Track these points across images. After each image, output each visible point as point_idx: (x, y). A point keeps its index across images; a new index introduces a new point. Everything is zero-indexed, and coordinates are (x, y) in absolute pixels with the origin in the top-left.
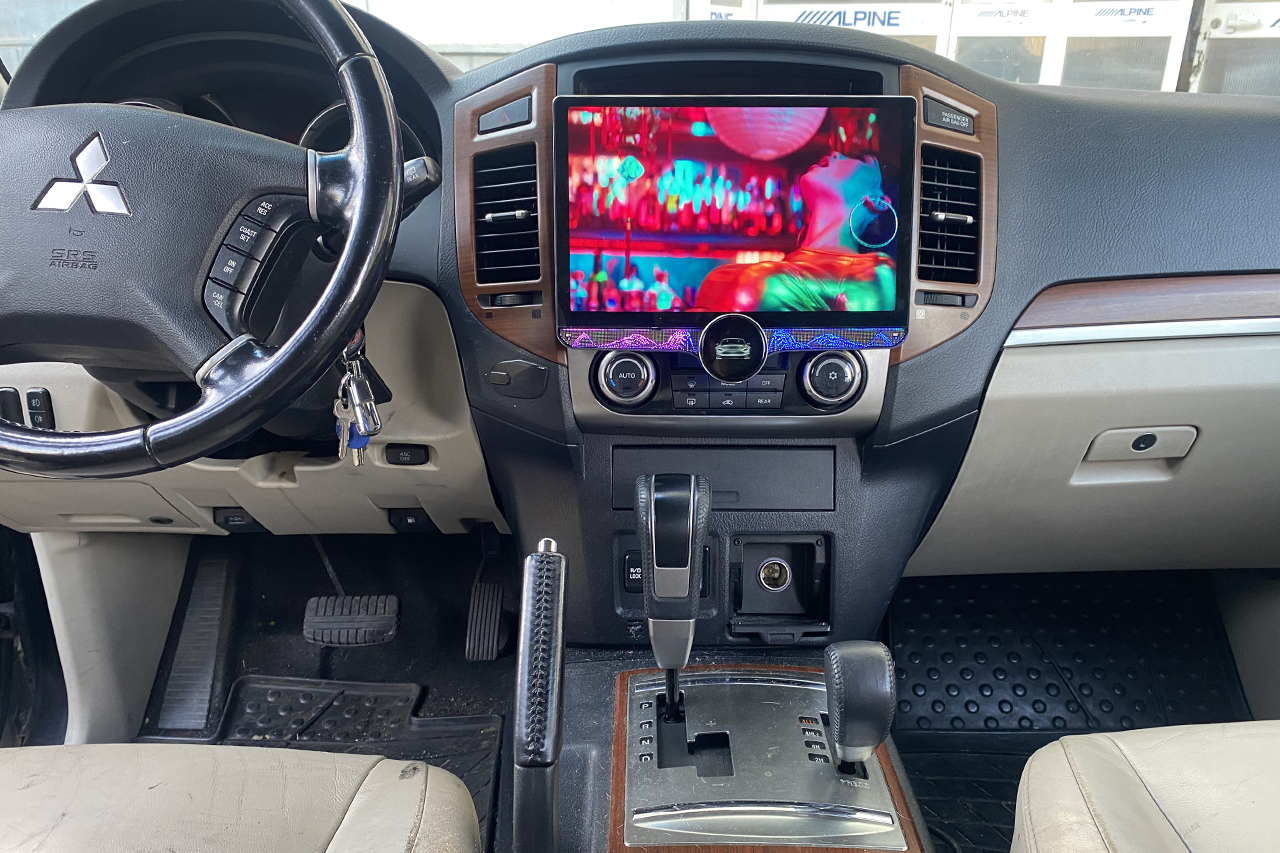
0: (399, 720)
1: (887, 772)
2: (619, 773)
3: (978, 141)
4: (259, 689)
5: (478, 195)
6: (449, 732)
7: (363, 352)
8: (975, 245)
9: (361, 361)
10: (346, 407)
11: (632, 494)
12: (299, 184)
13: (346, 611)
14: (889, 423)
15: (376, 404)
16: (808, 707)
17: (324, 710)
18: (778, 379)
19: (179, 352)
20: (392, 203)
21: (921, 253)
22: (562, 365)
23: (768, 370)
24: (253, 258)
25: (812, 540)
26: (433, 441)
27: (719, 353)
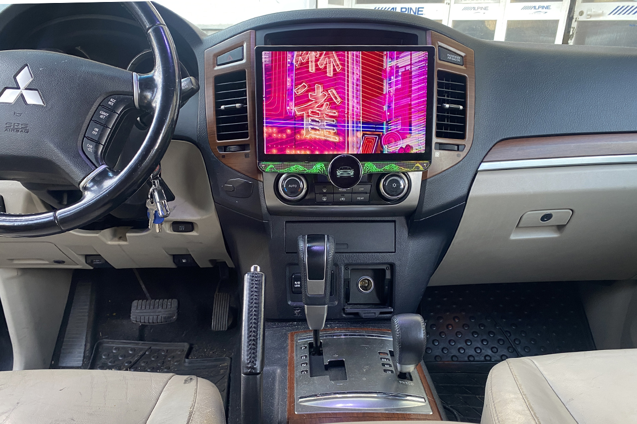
0: (179, 361)
1: (422, 378)
2: (291, 379)
3: (465, 68)
4: (109, 347)
5: (217, 97)
6: (204, 366)
7: (160, 175)
8: (464, 121)
9: (159, 180)
10: (152, 203)
11: (296, 245)
12: (129, 90)
13: (152, 307)
14: (422, 208)
15: (167, 202)
16: (382, 348)
17: (141, 356)
18: (368, 187)
19: (71, 174)
20: (176, 100)
21: (437, 124)
22: (261, 181)
23: (362, 183)
24: (107, 127)
25: (384, 267)
26: (196, 220)
27: (338, 174)
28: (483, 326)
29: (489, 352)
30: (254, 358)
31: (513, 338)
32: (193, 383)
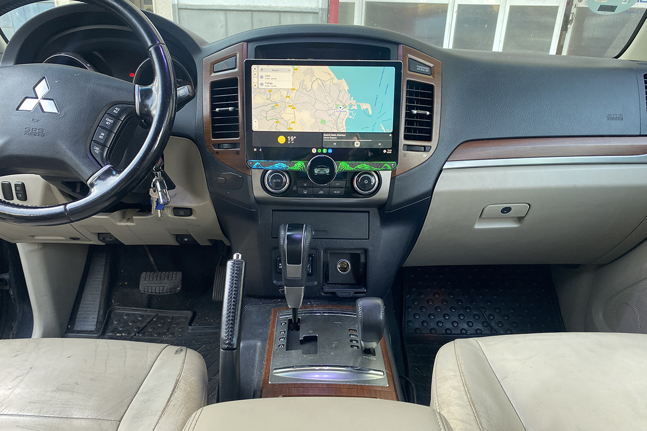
0: (183, 327)
1: (384, 354)
2: (269, 352)
3: (433, 78)
4: (120, 313)
5: (213, 100)
6: (205, 333)
7: (163, 167)
8: (431, 125)
9: (161, 172)
10: (155, 192)
11: (278, 233)
12: (131, 100)
13: (158, 278)
14: (391, 201)
15: (168, 190)
16: (354, 325)
17: (149, 322)
18: (342, 183)
19: (80, 173)
20: (172, 105)
21: (405, 128)
22: (249, 175)
23: (338, 179)
24: (112, 132)
25: (359, 252)
26: (193, 207)
27: (316, 172)
28: (462, 302)
29: (465, 326)
30: (231, 335)
31: (488, 313)
32: (183, 353)
